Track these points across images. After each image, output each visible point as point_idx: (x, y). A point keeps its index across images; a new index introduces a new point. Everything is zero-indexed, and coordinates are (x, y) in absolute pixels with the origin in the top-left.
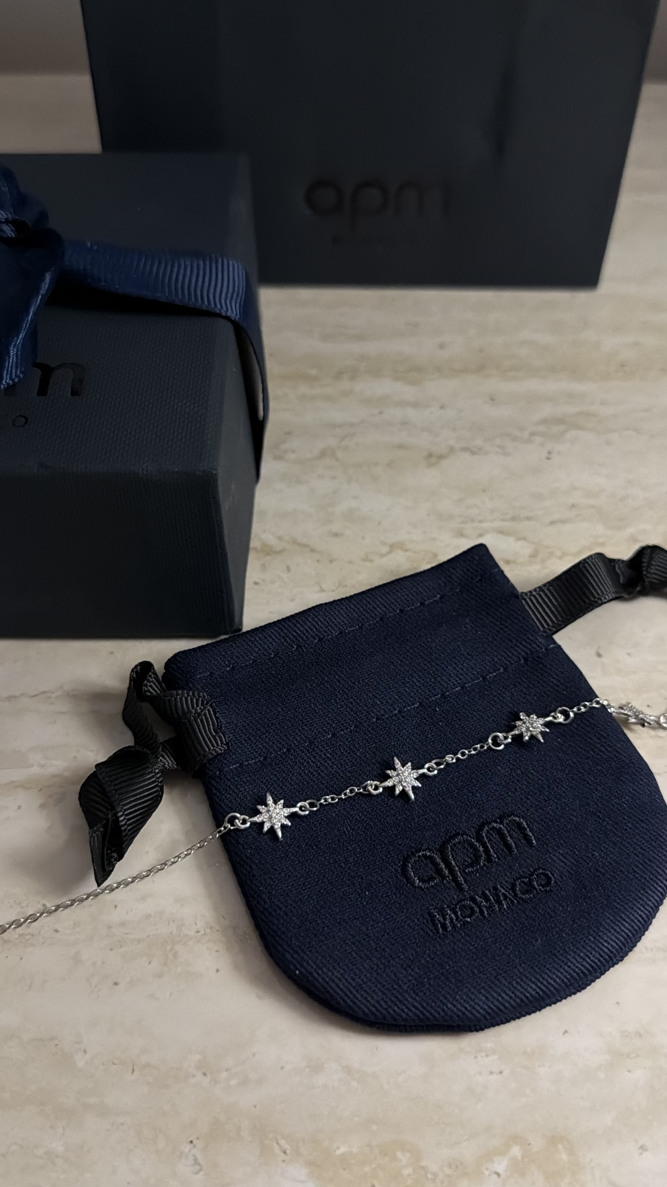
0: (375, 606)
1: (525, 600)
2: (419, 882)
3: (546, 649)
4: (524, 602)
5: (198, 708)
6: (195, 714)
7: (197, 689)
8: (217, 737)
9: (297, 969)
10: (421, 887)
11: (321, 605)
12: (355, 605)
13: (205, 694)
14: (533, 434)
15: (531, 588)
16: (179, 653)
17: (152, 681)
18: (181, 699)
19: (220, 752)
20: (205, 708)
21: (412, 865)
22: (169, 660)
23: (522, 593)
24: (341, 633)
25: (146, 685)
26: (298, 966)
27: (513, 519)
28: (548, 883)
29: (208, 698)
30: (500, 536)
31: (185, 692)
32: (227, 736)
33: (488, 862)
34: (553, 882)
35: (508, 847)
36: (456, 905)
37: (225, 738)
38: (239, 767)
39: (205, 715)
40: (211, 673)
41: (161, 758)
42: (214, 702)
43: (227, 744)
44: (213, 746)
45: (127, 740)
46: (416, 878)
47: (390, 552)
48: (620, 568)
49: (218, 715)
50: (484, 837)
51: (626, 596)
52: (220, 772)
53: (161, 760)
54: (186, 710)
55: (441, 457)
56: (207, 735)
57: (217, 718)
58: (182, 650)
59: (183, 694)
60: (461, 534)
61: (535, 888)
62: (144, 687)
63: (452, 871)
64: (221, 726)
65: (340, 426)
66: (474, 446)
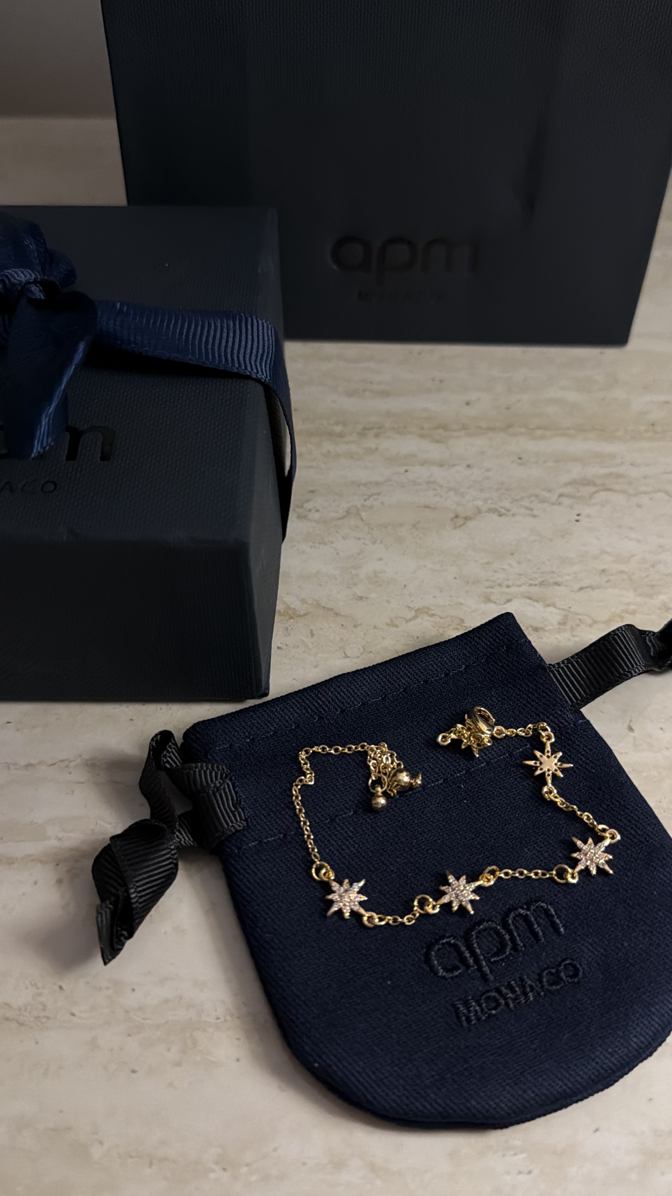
0: (399, 677)
1: (553, 672)
2: (443, 971)
3: (574, 725)
4: (552, 675)
5: (217, 782)
6: (214, 788)
7: (216, 761)
8: (236, 813)
9: (315, 1061)
10: (444, 977)
11: (344, 674)
12: (378, 675)
13: (224, 767)
14: (561, 496)
15: (559, 660)
16: (198, 723)
17: (172, 752)
18: (200, 772)
19: (239, 828)
20: (224, 782)
21: (435, 953)
22: (188, 730)
23: (550, 665)
24: (363, 704)
25: (165, 756)
26: (318, 1059)
27: (542, 584)
28: (576, 975)
29: (227, 771)
30: (528, 601)
31: (204, 764)
32: (246, 812)
33: (515, 951)
34: (581, 973)
35: (535, 935)
36: (482, 996)
37: (244, 813)
38: (258, 844)
39: (224, 788)
40: (231, 745)
41: (177, 833)
42: (234, 775)
43: (246, 820)
44: (232, 822)
45: (144, 813)
46: (439, 968)
47: (415, 617)
48: (651, 641)
49: (237, 789)
50: (509, 925)
51: (656, 670)
52: (239, 848)
53: (177, 836)
54: (205, 784)
55: (467, 519)
56: (226, 810)
57: (236, 793)
58: (201, 720)
59: (202, 767)
60: (488, 600)
61: (562, 979)
62: (163, 758)
63: (477, 961)
64: (240, 801)
65: (365, 485)
66: (502, 507)
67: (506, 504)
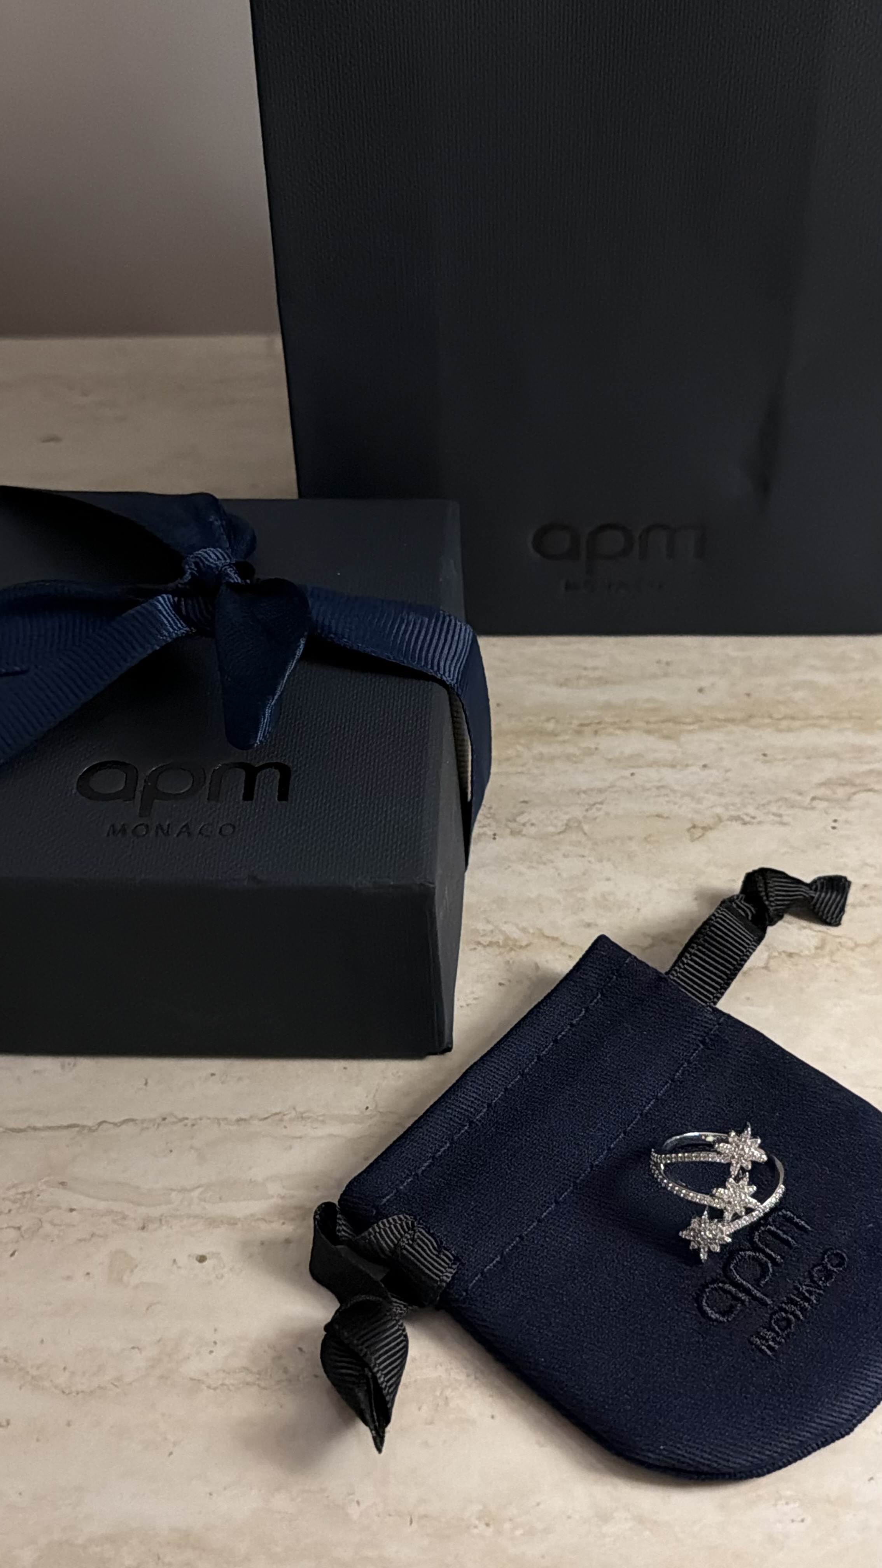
2: (715, 1314)
10: (717, 1321)
14: (813, 799)
21: (706, 1298)
46: (711, 1311)
55: (706, 829)
65: (585, 792)
66: (747, 814)
67: (751, 810)
